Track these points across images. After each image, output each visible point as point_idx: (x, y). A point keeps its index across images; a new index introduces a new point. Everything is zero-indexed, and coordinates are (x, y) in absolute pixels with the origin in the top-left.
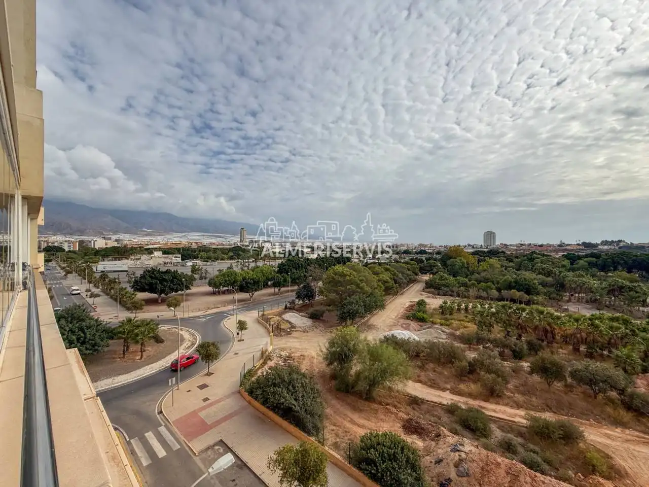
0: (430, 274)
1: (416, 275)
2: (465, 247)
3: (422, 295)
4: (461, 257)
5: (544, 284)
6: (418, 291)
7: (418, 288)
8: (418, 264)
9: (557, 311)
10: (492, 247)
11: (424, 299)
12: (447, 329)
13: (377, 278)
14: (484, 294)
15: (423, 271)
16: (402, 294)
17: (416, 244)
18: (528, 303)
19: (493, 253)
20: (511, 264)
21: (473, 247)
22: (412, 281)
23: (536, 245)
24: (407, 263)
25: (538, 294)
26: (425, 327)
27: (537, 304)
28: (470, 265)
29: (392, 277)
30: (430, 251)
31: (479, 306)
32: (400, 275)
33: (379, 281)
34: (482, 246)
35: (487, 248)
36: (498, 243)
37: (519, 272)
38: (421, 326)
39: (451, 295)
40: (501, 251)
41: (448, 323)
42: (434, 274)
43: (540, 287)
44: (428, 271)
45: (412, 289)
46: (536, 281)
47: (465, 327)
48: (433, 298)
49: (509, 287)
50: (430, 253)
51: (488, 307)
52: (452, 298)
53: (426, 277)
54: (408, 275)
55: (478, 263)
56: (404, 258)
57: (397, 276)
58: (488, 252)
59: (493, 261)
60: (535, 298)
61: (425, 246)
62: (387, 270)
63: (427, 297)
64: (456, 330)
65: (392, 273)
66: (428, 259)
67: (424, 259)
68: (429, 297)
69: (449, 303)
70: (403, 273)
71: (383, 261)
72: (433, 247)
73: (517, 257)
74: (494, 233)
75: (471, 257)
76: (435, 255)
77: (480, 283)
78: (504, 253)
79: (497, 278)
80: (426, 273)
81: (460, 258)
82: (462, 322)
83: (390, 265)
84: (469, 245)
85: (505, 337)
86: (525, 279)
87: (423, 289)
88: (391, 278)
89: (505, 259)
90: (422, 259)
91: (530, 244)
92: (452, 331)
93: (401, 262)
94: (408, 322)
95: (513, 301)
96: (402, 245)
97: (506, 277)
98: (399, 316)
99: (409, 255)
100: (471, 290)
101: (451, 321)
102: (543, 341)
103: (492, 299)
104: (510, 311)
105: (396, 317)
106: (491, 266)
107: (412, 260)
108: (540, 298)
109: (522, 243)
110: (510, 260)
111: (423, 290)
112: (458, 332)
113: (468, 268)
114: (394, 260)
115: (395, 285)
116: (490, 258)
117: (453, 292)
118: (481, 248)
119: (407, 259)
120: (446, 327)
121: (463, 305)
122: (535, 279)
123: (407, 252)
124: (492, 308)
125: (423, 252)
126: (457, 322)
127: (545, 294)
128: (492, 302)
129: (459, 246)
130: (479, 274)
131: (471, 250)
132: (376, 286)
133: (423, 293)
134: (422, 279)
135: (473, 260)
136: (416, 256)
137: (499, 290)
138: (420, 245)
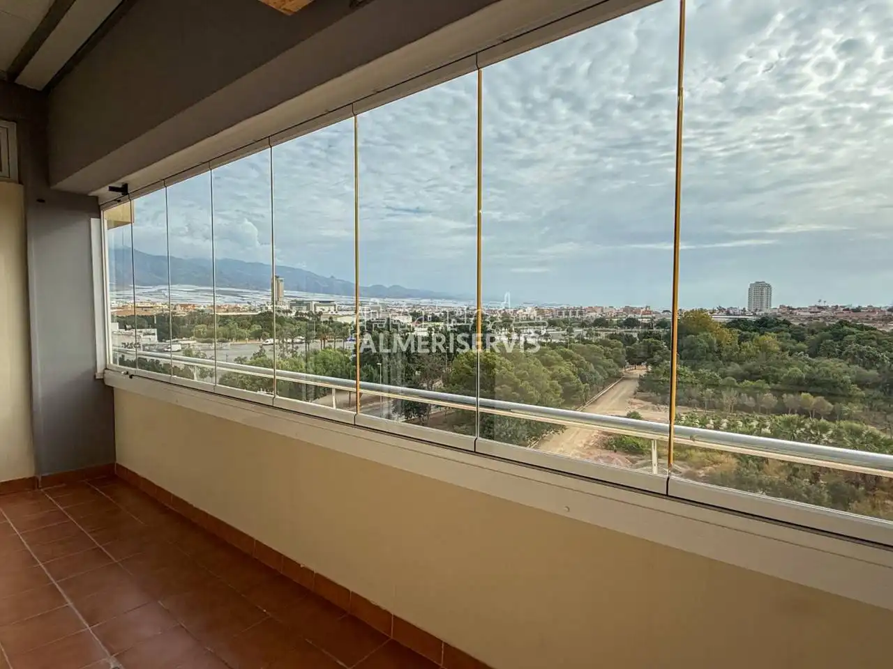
0: (647, 365)
1: (622, 366)
2: (713, 312)
3: (631, 403)
4: (706, 331)
5: (862, 385)
6: (624, 397)
7: (624, 392)
8: (625, 346)
9: (884, 431)
10: (765, 311)
11: (637, 411)
12: (683, 467)
13: (551, 372)
14: (750, 401)
15: (634, 360)
16: (595, 402)
17: (619, 306)
18: (832, 417)
19: (764, 324)
20: (801, 345)
21: (728, 313)
22: (617, 378)
23: (848, 310)
24: (603, 343)
25: (849, 398)
26: (639, 462)
27: (849, 418)
28: (725, 347)
29: (576, 370)
30: (645, 321)
31: (741, 424)
32: (592, 368)
33: (553, 377)
34: (744, 310)
35: (755, 315)
36: (775, 305)
37: (815, 360)
38: (633, 462)
39: (687, 405)
40: (781, 319)
41: (683, 455)
42: (654, 364)
43: (855, 386)
44: (644, 359)
45: (614, 392)
46: (846, 377)
47: (716, 463)
48: (654, 409)
49: (799, 385)
50: (646, 325)
51: (758, 426)
52: (688, 410)
53: (641, 371)
54: (606, 366)
55: (739, 344)
56: (597, 335)
57: (587, 369)
58: (757, 321)
59: (770, 339)
60: (846, 408)
61: (636, 311)
62: (566, 356)
63: (641, 408)
64: (698, 468)
65: (576, 362)
66: (644, 336)
67: (635, 335)
68: (646, 408)
69: (684, 418)
70: (596, 363)
71: (557, 341)
72: (650, 313)
73: (813, 332)
74: (769, 286)
75: (726, 331)
76: (655, 329)
77: (742, 381)
78: (788, 324)
79: (775, 371)
80: (639, 364)
81: (706, 334)
82: (709, 454)
83: (571, 348)
84: (721, 310)
85: (789, 479)
86: (827, 372)
87: (635, 394)
88: (575, 373)
89: (790, 335)
90: (632, 336)
91: (837, 307)
92: (689, 469)
93: (590, 342)
94: (612, 454)
95: (805, 413)
96: (592, 309)
97: (791, 369)
98: (591, 444)
99: (604, 328)
100: (724, 394)
101: (688, 451)
102: (858, 485)
103: (764, 411)
104: (798, 431)
105: (585, 445)
106: (764, 348)
107: (612, 337)
108: (855, 408)
109: (822, 304)
110: (798, 337)
111: (635, 395)
112: (701, 472)
113: (719, 352)
114: (577, 338)
115: (583, 386)
116: (762, 334)
117: (690, 397)
118: (742, 315)
119: (603, 335)
120: (681, 463)
121: (711, 421)
122: (845, 372)
123: (601, 323)
124: (765, 426)
125: (631, 323)
126: (700, 454)
127: (863, 400)
128: (764, 417)
129: (702, 311)
130: (740, 362)
131: (723, 319)
132: (548, 388)
133: (635, 401)
134: (632, 374)
135: (730, 337)
136: (619, 331)
137: (778, 393)
138: (627, 309)
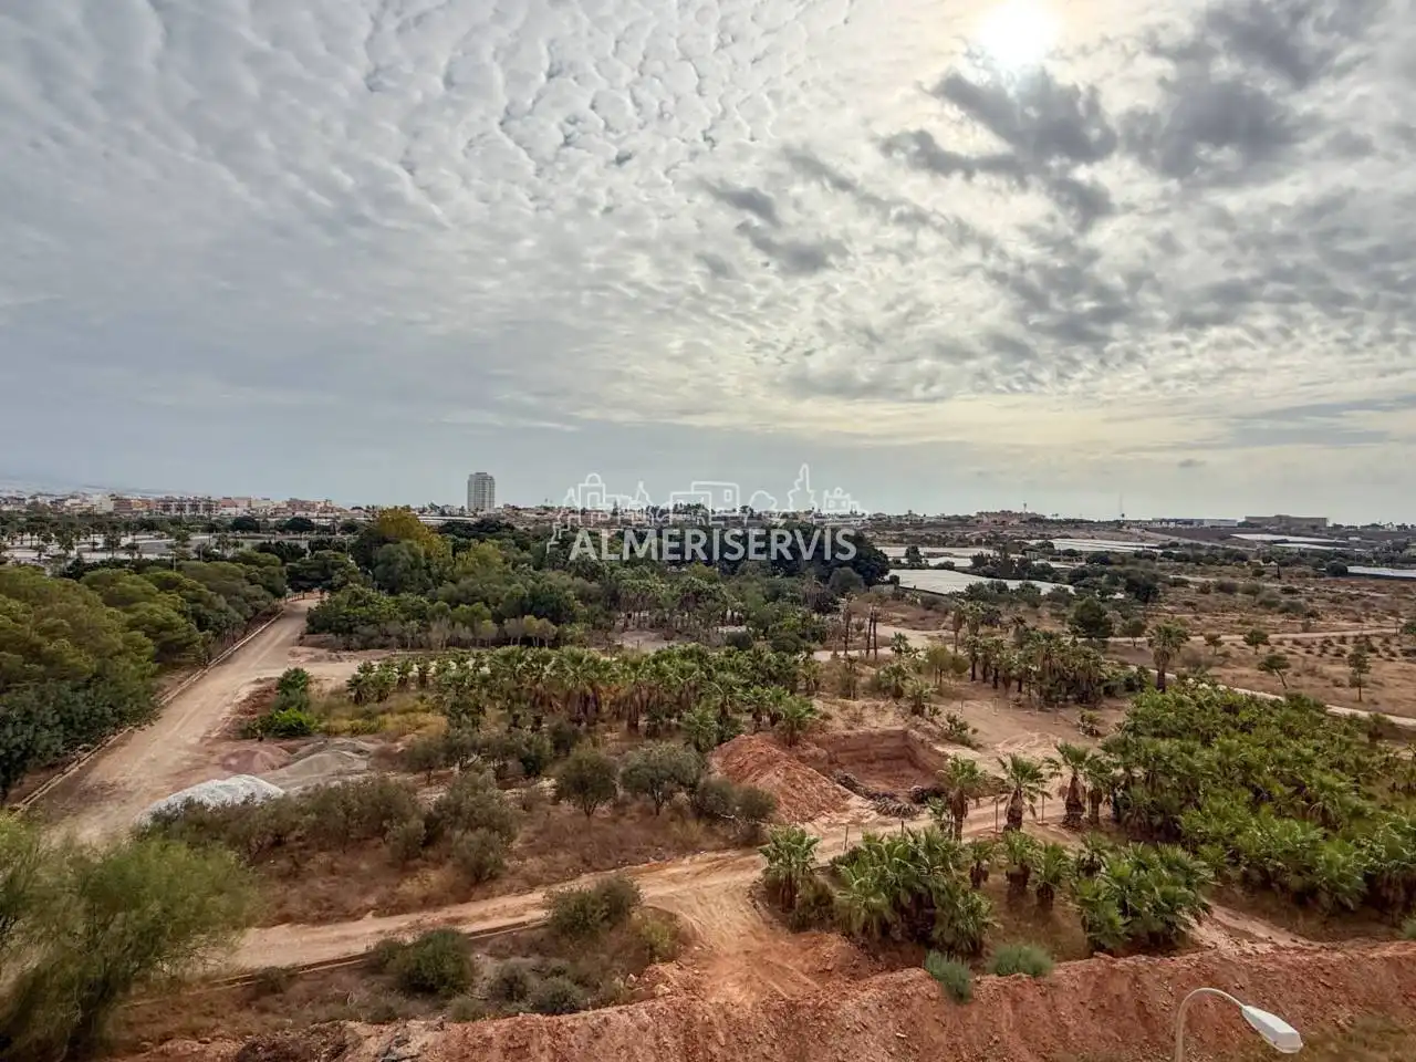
0: (322, 592)
1: (279, 594)
2: (423, 511)
3: (293, 654)
4: (410, 538)
5: (585, 597)
6: (285, 644)
7: (282, 637)
8: (283, 563)
9: (604, 652)
10: (487, 512)
11: (300, 667)
12: (372, 742)
13: (128, 616)
14: (465, 633)
15: (301, 583)
16: (227, 660)
17: (280, 498)
18: (556, 643)
19: (489, 528)
20: (526, 555)
21: (443, 514)
22: (271, 616)
24: (246, 559)
25: (573, 619)
26: (303, 750)
27: (572, 642)
28: (435, 560)
29: (188, 607)
30: (323, 522)
31: (454, 665)
32: (221, 602)
33: (133, 626)
34: (462, 509)
35: (475, 515)
36: (499, 504)
37: (540, 574)
38: (292, 750)
39: (382, 647)
40: (504, 522)
41: (374, 724)
42: (332, 589)
43: (579, 603)
44: (316, 582)
45: (265, 640)
46: (570, 592)
47: (419, 727)
48: (331, 659)
49: (523, 607)
50: (325, 529)
51: (474, 665)
52: (385, 654)
53: (310, 601)
54: (248, 598)
55: (454, 555)
56: (236, 545)
57: (210, 604)
58: (477, 525)
59: (489, 547)
60: (569, 630)
61: (310, 507)
62: (167, 585)
63: (311, 660)
64: (395, 741)
65: (190, 593)
66: (314, 546)
67: (304, 545)
68: (318, 659)
69: (376, 669)
70: (229, 593)
71: (152, 557)
72: (332, 510)
73: (537, 538)
74: (492, 478)
75: (436, 538)
76: (338, 535)
77: (457, 606)
78: (513, 528)
79: (495, 590)
80: (308, 590)
81: (409, 542)
82: (411, 715)
83: (179, 568)
84: (434, 507)
85: (509, 731)
86: (551, 587)
87: (301, 638)
88: (184, 614)
89: (513, 542)
90: (297, 546)
92: (383, 744)
93: (222, 558)
94: (252, 745)
95: (527, 641)
96: (229, 502)
97: (514, 586)
98: (214, 735)
99: (252, 534)
100: (434, 627)
101: (381, 718)
102: (579, 722)
103: (483, 644)
104: (520, 666)
105: (202, 740)
106: (484, 560)
107: (264, 548)
108: (577, 630)
109: (549, 505)
110: (524, 547)
111: (301, 641)
112: (398, 744)
113: (428, 567)
114: (197, 552)
115: (200, 636)
116: (482, 541)
117: (388, 636)
118: (460, 515)
119: (247, 546)
120: (370, 737)
121: (415, 668)
122: (569, 587)
123: (245, 525)
124: (482, 665)
125: (301, 525)
126: (398, 718)
127: (587, 619)
128: (483, 651)
129: (408, 508)
130: (454, 582)
131: (434, 520)
132: (121, 646)
133: (299, 650)
134: (295, 606)
135: (442, 545)
136: (279, 537)
137: (498, 619)
138: (292, 504)
